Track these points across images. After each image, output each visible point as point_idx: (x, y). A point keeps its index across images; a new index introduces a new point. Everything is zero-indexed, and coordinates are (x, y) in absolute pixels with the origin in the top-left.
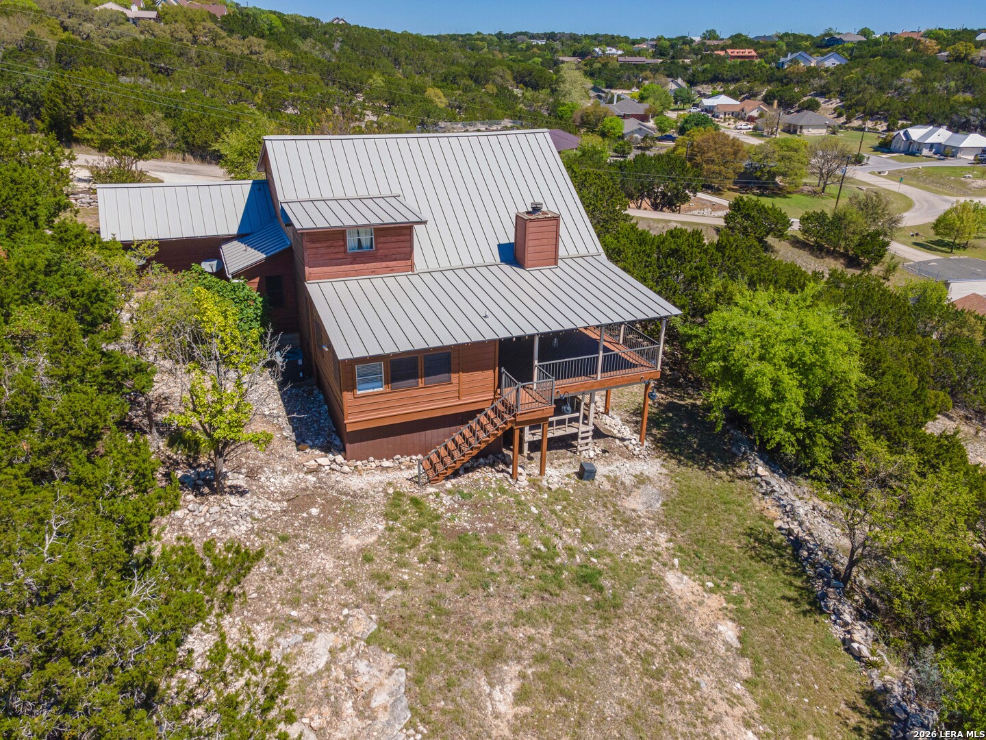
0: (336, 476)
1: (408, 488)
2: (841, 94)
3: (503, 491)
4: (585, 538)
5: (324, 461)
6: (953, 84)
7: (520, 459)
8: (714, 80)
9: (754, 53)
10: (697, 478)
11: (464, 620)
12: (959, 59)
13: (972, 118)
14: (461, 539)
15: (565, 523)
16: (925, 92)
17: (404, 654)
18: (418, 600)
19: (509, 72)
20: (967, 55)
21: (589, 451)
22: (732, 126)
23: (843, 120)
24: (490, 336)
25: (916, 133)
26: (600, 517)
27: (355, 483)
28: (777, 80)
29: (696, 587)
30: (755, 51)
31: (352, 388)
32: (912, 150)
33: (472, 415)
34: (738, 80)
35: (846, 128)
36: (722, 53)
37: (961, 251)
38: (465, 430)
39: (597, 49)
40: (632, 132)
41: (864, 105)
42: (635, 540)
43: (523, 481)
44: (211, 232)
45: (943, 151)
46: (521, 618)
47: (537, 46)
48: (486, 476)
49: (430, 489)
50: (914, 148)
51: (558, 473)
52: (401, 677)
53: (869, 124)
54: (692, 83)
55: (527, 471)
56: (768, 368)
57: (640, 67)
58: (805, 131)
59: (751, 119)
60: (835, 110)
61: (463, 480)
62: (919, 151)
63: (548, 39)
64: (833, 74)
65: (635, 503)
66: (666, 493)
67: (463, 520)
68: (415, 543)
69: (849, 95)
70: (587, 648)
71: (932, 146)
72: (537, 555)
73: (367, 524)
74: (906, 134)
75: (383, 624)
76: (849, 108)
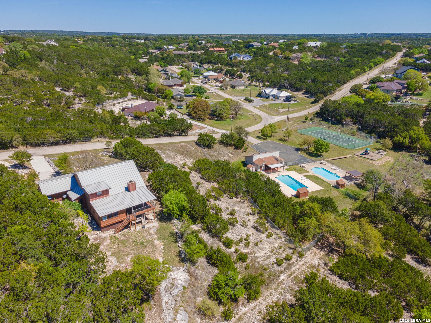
0: (100, 235)
1: (113, 235)
2: (250, 71)
3: (129, 233)
4: (142, 238)
5: (98, 232)
6: (282, 69)
7: (131, 226)
8: (209, 62)
9: (224, 49)
10: (164, 224)
11: (124, 251)
12: (286, 58)
13: (285, 84)
14: (122, 241)
15: (139, 236)
16: (274, 72)
17: (116, 256)
18: (117, 250)
19: (129, 69)
20: (288, 56)
21: (145, 222)
22: (214, 85)
23: (250, 82)
24: (124, 208)
25: (268, 91)
26: (145, 234)
27: (104, 235)
28: (229, 65)
29: (159, 242)
30: (224, 48)
31: (102, 220)
32: (267, 97)
33: (123, 221)
34: (217, 64)
35: (251, 85)
36: (212, 49)
37: (270, 138)
38: (121, 223)
39: (165, 47)
40: (176, 95)
41: (256, 76)
42: (150, 237)
43: (132, 230)
44: (65, 190)
45: (276, 97)
46: (131, 250)
47: (140, 44)
48: (126, 230)
49: (117, 234)
50: (267, 96)
51: (139, 228)
52: (116, 258)
53: (258, 84)
54: (201, 63)
55: (133, 228)
56: (171, 205)
57: (182, 56)
58: (237, 87)
59: (221, 82)
60: (248, 78)
61: (122, 232)
62: (269, 97)
63: (145, 40)
64: (247, 63)
65: (152, 231)
66: (158, 228)
67: (123, 238)
68: (115, 243)
69: (252, 72)
70: (141, 252)
71: (272, 95)
72: (134, 241)
73: (107, 241)
74: (265, 91)
75: (112, 253)
76: (252, 77)
